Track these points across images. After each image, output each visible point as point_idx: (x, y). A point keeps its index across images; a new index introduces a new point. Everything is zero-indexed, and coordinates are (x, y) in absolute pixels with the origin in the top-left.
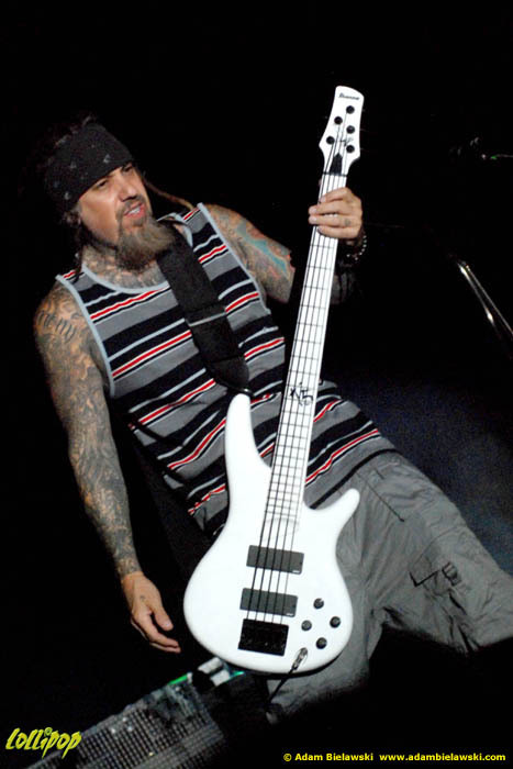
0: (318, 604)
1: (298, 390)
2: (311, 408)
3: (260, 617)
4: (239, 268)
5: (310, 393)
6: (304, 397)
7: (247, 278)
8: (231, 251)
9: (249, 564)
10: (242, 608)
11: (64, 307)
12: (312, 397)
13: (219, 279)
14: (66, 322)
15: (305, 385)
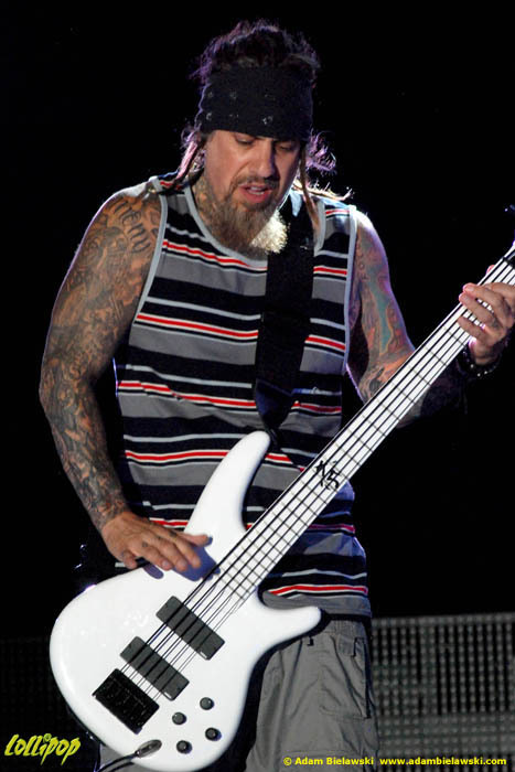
0: (207, 704)
1: (328, 468)
2: (329, 495)
3: (137, 679)
4: (341, 307)
5: (339, 479)
6: (329, 478)
7: (343, 323)
8: (348, 282)
9: (159, 615)
10: (123, 655)
11: (151, 214)
12: (337, 485)
13: (320, 302)
14: (144, 231)
15: (339, 467)
